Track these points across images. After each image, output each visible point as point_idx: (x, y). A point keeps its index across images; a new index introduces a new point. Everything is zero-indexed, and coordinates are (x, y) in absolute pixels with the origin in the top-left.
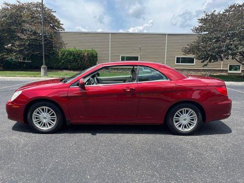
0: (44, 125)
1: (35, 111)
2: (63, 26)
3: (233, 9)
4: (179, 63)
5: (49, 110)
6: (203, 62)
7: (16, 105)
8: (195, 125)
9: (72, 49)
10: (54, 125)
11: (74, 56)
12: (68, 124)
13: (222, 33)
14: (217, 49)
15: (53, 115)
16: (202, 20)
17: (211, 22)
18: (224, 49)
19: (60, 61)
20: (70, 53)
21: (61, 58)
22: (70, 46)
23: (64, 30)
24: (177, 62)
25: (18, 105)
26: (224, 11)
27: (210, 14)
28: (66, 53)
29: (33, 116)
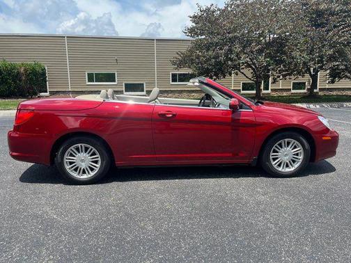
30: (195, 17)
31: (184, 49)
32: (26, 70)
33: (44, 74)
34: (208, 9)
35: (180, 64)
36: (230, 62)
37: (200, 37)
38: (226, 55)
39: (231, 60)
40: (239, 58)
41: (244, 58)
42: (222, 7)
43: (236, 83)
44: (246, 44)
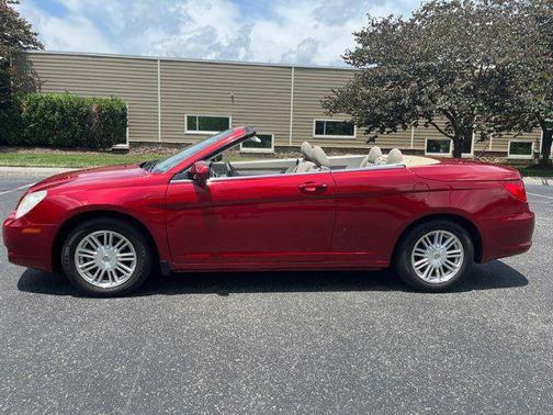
0: (106, 277)
1: (81, 244)
2: (38, 39)
3: (431, 13)
4: (322, 133)
5: (116, 240)
6: (368, 132)
7: (31, 227)
8: (457, 270)
9: (57, 95)
10: (129, 275)
11: (62, 111)
12: (165, 272)
13: (403, 66)
14: (391, 103)
15: (127, 250)
16: (362, 36)
17: (381, 41)
18: (406, 101)
19: (25, 126)
20: (53, 106)
21: (29, 119)
22: (55, 88)
23: (42, 47)
24: (317, 133)
25: (36, 227)
26: (412, 17)
27: (380, 21)
28: (41, 104)
29: (77, 255)
30: (363, 34)
31: (342, 83)
32: (100, 109)
33: (124, 116)
34: (385, 23)
35: (335, 107)
36: (419, 108)
37: (368, 66)
38: (413, 95)
39: (420, 104)
40: (434, 102)
41: (442, 102)
42: (406, 19)
43: (418, 139)
44: (446, 78)
